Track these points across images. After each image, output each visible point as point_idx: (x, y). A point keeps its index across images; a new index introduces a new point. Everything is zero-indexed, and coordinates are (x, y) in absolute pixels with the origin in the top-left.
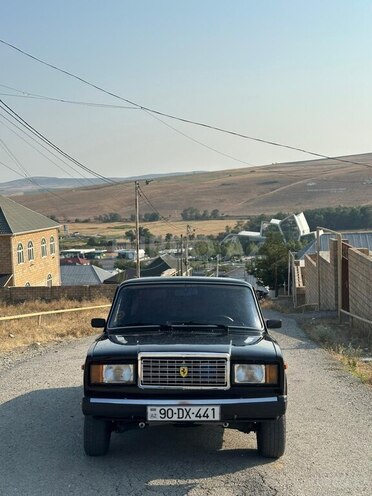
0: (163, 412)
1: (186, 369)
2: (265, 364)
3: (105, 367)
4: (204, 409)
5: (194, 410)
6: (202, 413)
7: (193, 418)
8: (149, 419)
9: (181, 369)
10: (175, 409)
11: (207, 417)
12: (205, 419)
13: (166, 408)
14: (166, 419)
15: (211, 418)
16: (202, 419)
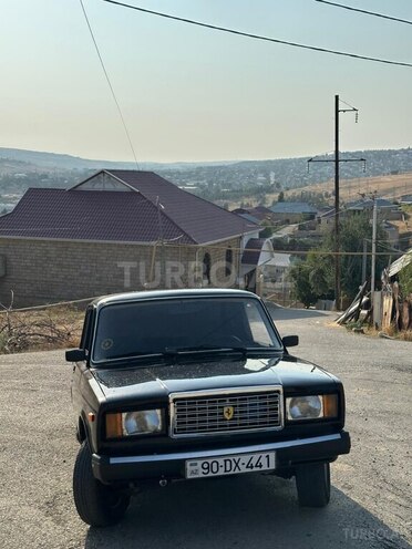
0: (206, 466)
1: (231, 409)
2: (322, 394)
3: (124, 415)
4: (256, 457)
5: (245, 459)
6: (254, 462)
7: (244, 470)
8: (189, 477)
9: (226, 409)
10: (221, 461)
11: (261, 466)
12: (258, 469)
13: (210, 461)
14: (210, 474)
15: (265, 468)
16: (255, 469)
